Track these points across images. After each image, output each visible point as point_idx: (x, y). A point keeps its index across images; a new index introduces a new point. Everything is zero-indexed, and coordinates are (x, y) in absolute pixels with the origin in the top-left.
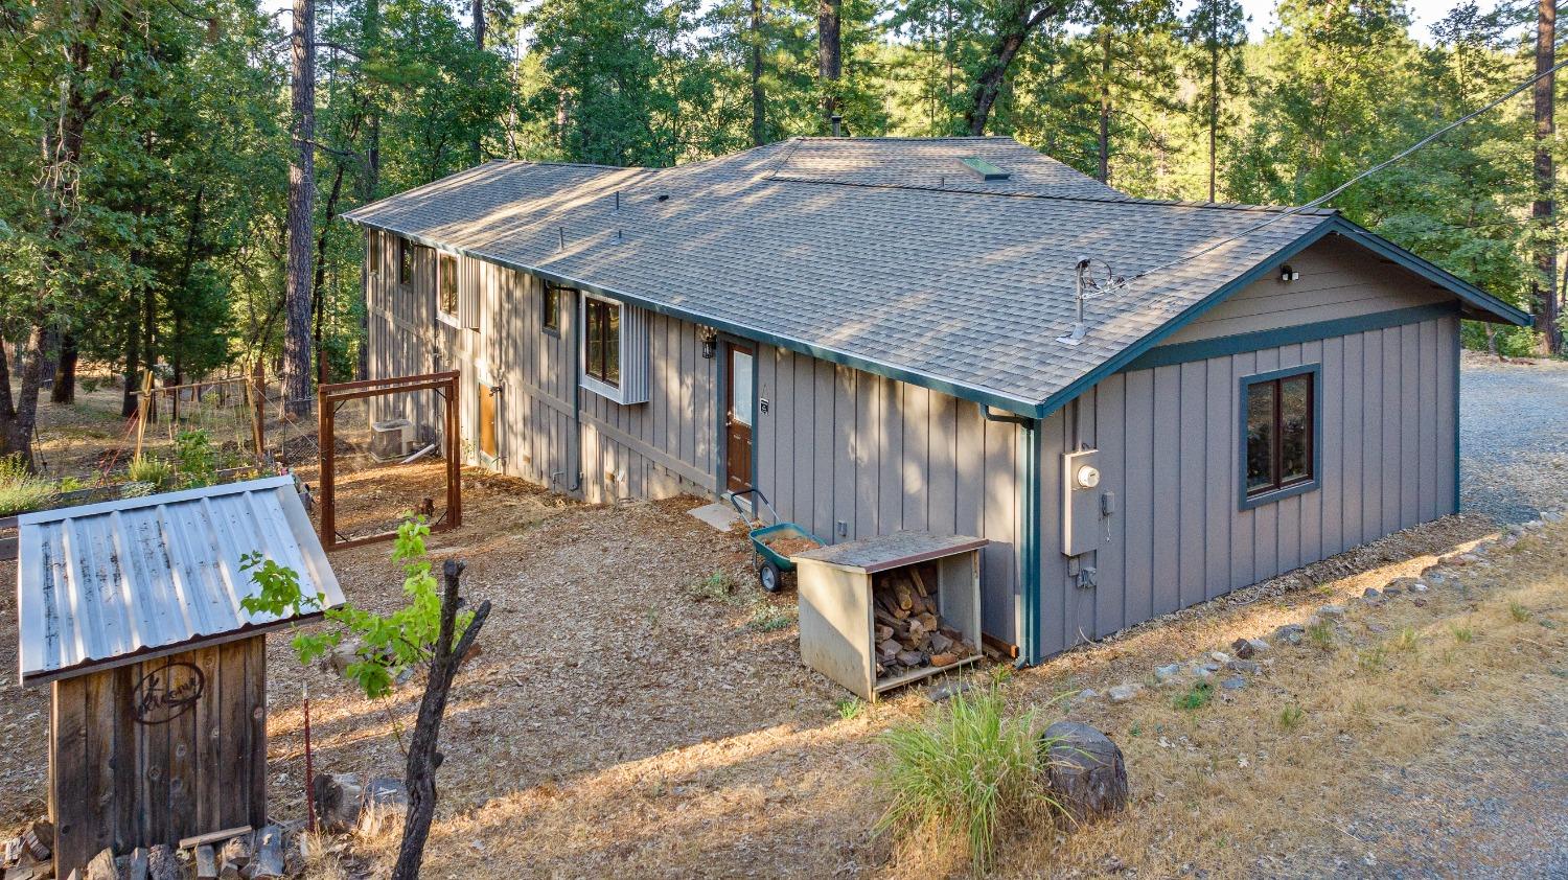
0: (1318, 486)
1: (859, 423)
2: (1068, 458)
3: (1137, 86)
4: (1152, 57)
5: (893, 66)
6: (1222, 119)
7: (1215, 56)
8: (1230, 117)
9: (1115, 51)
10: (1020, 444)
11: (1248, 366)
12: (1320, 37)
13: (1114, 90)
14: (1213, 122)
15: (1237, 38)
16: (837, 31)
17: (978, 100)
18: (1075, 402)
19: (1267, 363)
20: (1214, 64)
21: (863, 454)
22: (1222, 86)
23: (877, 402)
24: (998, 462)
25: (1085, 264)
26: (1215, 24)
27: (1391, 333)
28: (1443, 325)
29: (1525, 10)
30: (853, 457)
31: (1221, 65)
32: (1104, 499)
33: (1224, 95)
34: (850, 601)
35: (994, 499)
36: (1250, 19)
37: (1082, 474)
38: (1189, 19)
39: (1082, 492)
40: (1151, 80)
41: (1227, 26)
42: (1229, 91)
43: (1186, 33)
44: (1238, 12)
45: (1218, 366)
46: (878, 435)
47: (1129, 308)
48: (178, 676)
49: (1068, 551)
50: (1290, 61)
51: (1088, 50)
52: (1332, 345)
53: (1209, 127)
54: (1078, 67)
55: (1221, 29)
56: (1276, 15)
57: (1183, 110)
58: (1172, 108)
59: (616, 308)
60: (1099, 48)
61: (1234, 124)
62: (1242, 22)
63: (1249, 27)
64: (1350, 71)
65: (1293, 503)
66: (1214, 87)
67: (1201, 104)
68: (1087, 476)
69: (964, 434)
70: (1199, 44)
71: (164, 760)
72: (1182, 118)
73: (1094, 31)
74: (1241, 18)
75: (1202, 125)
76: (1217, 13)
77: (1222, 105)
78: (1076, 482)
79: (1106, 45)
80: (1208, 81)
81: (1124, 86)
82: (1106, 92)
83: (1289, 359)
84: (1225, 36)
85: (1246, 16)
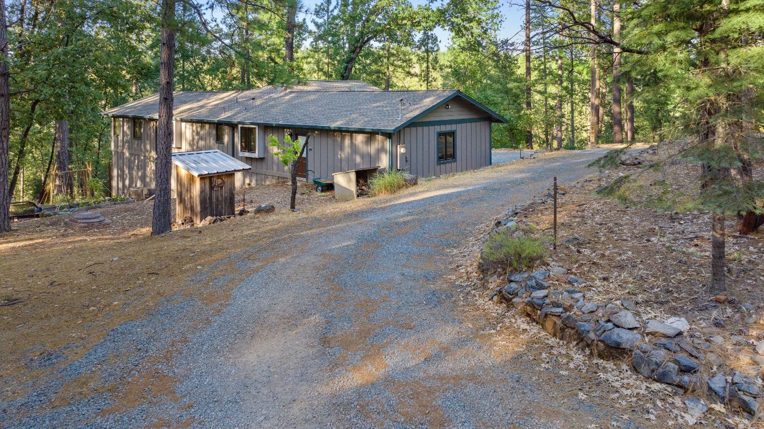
0: (455, 161)
1: (342, 149)
2: (398, 146)
3: (400, 67)
4: (405, 55)
5: (302, 59)
6: (430, 79)
7: (428, 55)
8: (434, 78)
9: (391, 53)
10: (388, 144)
11: (439, 129)
12: (463, 49)
13: (391, 68)
14: (427, 80)
15: (436, 49)
16: (292, 43)
17: (346, 70)
18: (400, 131)
19: (444, 128)
20: (428, 58)
21: (343, 156)
22: (431, 67)
23: (347, 142)
24: (381, 150)
25: (402, 100)
26: (428, 43)
27: (474, 124)
28: (487, 123)
29: (536, 41)
30: (340, 157)
31: (431, 58)
32: (406, 157)
33: (431, 70)
34: (349, 180)
35: (381, 159)
36: (440, 42)
37: (401, 150)
38: (419, 41)
39: (402, 154)
40: (405, 64)
41: (432, 44)
42: (433, 68)
43: (417, 47)
44: (436, 39)
45: (432, 128)
46: (347, 150)
47: (411, 111)
48: (220, 181)
49: (399, 168)
50: (456, 58)
51: (381, 53)
52: (459, 126)
53: (426, 82)
54: (377, 59)
55: (430, 45)
56: (450, 40)
57: (417, 76)
58: (412, 75)
59: (255, 128)
60: (385, 52)
61: (435, 81)
62: (438, 43)
63: (440, 45)
64: (473, 60)
65: (450, 164)
66: (428, 67)
67: (423, 74)
68: (403, 150)
69: (372, 145)
70: (422, 50)
71: (217, 199)
72: (416, 79)
73: (383, 45)
74: (437, 40)
75: (424, 81)
76: (429, 39)
77: (431, 74)
78: (400, 152)
79: (388, 51)
80: (425, 65)
81: (395, 66)
82: (388, 69)
83: (448, 128)
84: (431, 48)
85: (439, 40)
